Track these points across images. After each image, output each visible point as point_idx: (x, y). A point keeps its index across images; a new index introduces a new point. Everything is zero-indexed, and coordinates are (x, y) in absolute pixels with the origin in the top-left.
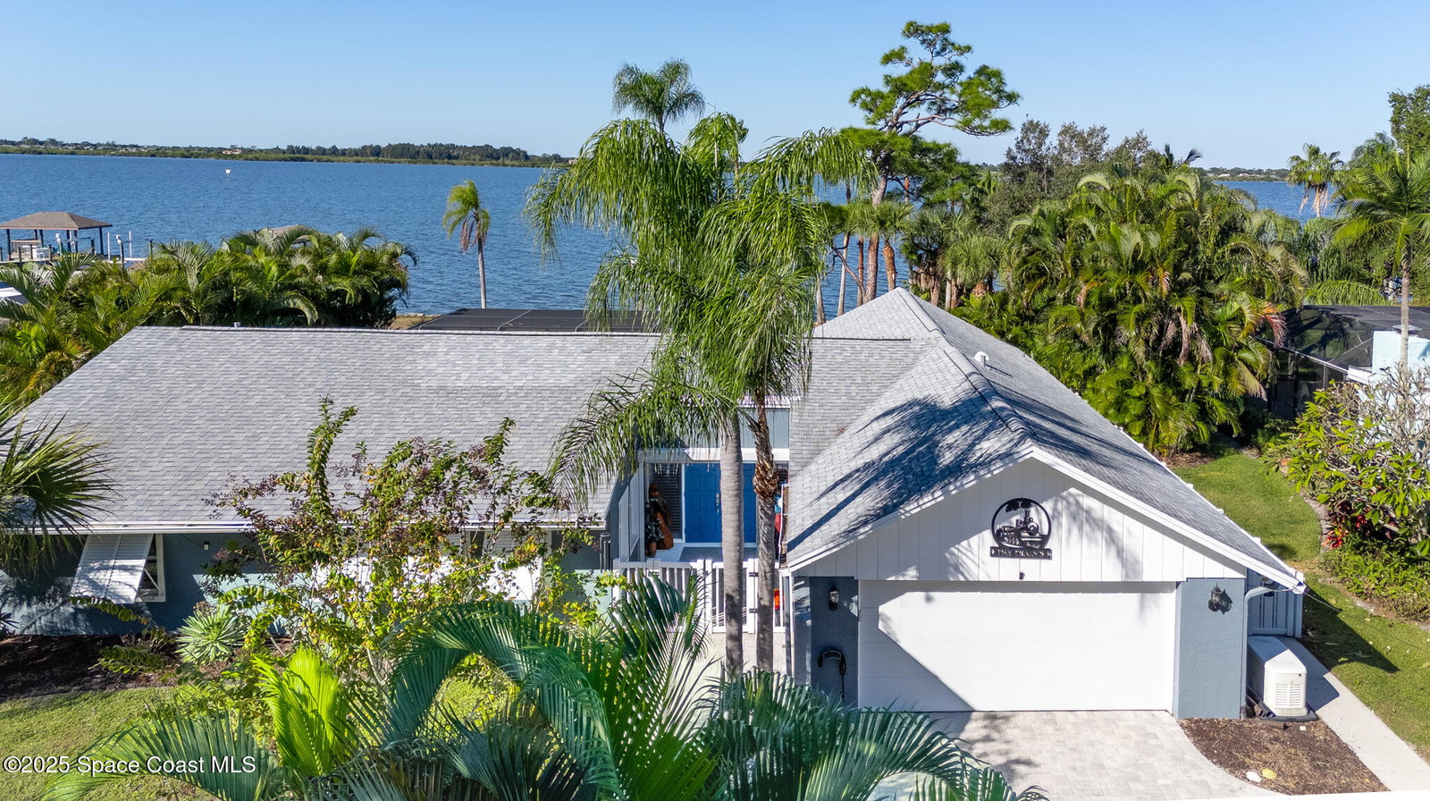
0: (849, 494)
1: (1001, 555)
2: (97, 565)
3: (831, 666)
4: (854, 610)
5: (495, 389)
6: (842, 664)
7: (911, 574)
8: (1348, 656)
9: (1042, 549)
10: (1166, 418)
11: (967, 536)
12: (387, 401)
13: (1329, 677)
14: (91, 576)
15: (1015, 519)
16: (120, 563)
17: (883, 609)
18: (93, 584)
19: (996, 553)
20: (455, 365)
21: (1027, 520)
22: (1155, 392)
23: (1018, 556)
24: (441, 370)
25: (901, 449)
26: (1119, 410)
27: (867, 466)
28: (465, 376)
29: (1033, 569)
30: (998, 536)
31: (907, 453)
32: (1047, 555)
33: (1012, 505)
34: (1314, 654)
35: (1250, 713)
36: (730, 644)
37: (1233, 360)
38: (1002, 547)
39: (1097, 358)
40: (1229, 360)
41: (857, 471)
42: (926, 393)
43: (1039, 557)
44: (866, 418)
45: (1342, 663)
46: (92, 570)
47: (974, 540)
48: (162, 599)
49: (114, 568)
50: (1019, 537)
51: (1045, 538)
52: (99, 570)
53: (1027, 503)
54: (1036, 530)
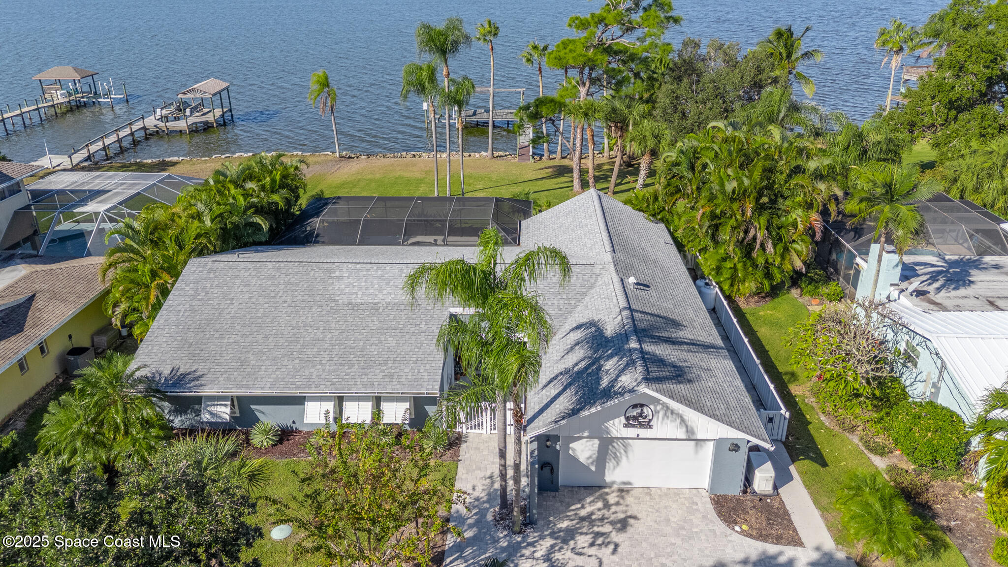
0: (557, 391)
1: (628, 427)
2: (210, 403)
3: (547, 470)
4: (558, 448)
5: (376, 303)
6: (552, 469)
7: (586, 434)
8: (804, 456)
9: (648, 424)
10: (744, 281)
11: (613, 419)
12: (324, 312)
13: (792, 468)
14: (208, 408)
15: (635, 412)
16: (219, 403)
17: (571, 445)
18: (211, 413)
19: (626, 426)
20: (354, 286)
21: (642, 412)
22: (740, 266)
23: (637, 427)
24: (347, 290)
25: (582, 365)
26: (717, 274)
27: (567, 371)
28: (360, 294)
29: (643, 432)
30: (627, 419)
31: (587, 368)
32: (651, 427)
33: (635, 406)
34: (788, 452)
35: (745, 492)
36: (501, 468)
37: (788, 249)
38: (629, 423)
39: (708, 242)
40: (786, 249)
41: (561, 373)
42: (599, 317)
43: (647, 428)
44: (568, 327)
45: (801, 459)
46: (208, 406)
47: (616, 420)
48: (238, 415)
49: (217, 405)
50: (638, 420)
51: (650, 420)
52: (211, 406)
53: (642, 406)
54: (646, 417)
